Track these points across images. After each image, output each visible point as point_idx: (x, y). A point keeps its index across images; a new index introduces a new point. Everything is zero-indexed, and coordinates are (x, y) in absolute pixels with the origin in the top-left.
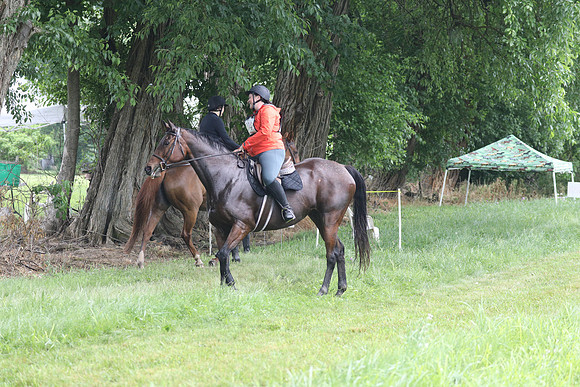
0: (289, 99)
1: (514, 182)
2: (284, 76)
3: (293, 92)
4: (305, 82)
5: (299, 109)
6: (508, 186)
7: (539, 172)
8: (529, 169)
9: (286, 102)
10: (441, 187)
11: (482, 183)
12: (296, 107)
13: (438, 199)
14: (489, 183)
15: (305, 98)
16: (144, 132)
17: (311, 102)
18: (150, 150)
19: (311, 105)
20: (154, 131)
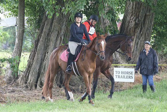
0: (132, 16)
2: (130, 4)
3: (134, 12)
4: (140, 7)
12: (135, 20)
15: (140, 15)
16: (57, 32)
17: (143, 18)
18: (61, 41)
19: (143, 19)
20: (63, 31)
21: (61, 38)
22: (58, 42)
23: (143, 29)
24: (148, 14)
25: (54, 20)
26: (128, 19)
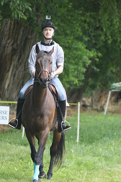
0: (8, 39)
2: (6, 24)
3: (11, 34)
4: (20, 28)
5: (15, 46)
9: (7, 41)
10: (106, 102)
12: (13, 45)
13: (103, 110)
15: (19, 38)
26: (4, 42)
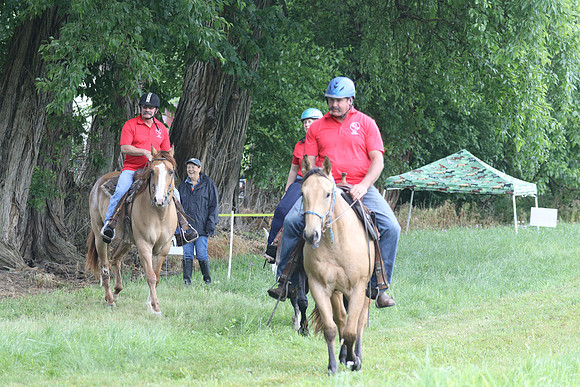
0: (198, 101)
1: (466, 206)
2: (193, 74)
3: (203, 93)
4: (218, 81)
5: (210, 114)
6: (458, 211)
7: (496, 195)
8: (484, 191)
9: (195, 105)
11: (427, 207)
12: (206, 112)
14: (435, 206)
15: (217, 100)
16: (25, 138)
17: (225, 105)
18: (32, 159)
19: (224, 109)
20: (37, 137)
21: (33, 151)
22: (27, 161)
23: (225, 132)
24: (236, 96)
25: (18, 112)
26: (190, 108)
